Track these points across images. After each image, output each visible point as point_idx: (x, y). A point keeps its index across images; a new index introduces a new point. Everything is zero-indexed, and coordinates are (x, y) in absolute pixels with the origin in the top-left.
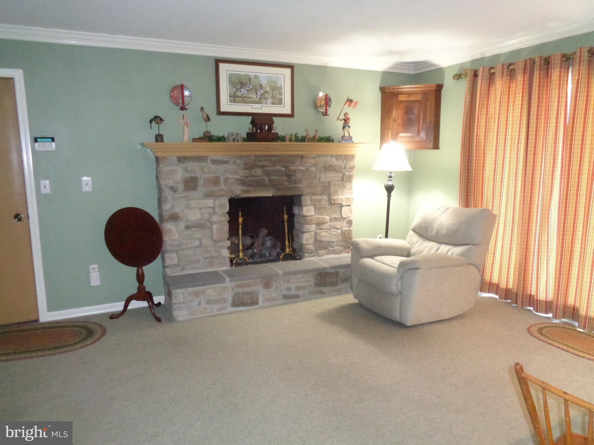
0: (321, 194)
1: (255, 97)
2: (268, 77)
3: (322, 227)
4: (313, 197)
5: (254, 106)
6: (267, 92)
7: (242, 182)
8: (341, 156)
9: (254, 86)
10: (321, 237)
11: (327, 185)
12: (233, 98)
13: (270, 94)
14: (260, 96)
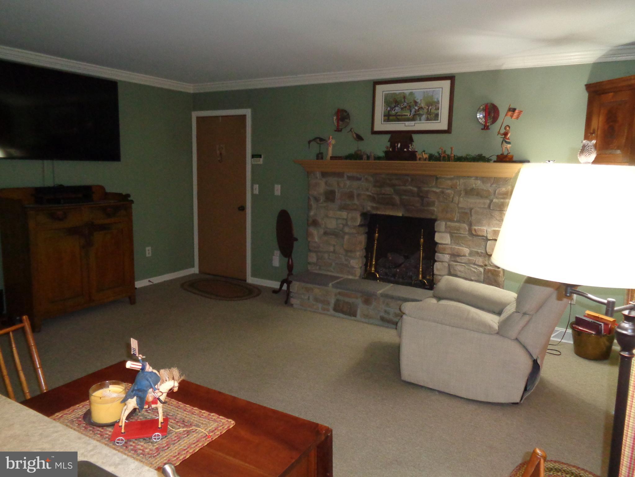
0: (458, 221)
1: (409, 115)
2: (424, 92)
3: (458, 259)
4: (449, 223)
5: (407, 123)
6: (422, 108)
7: (372, 199)
8: (489, 179)
9: (408, 104)
10: (455, 270)
11: (469, 211)
12: (386, 118)
13: (425, 111)
14: (414, 113)
